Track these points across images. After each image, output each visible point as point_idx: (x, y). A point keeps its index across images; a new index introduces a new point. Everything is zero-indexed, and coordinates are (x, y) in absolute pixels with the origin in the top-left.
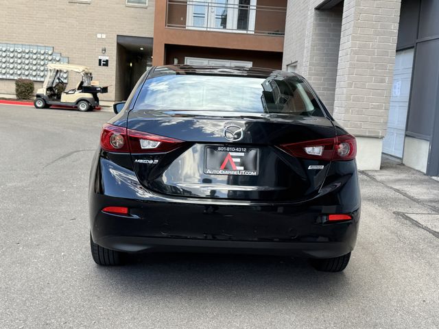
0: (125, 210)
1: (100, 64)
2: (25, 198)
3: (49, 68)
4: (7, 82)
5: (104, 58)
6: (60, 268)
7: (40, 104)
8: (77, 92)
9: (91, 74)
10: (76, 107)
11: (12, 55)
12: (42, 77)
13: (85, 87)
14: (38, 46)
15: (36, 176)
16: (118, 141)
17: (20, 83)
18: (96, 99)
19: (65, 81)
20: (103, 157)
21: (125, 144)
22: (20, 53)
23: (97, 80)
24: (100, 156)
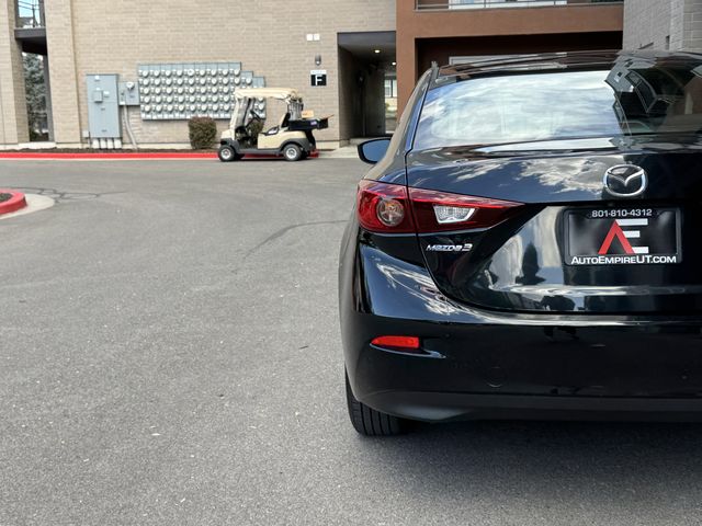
0: (414, 342)
1: (313, 84)
2: (222, 313)
3: (238, 96)
4: (175, 125)
5: (319, 72)
6: (297, 440)
7: (227, 155)
8: (282, 131)
9: (300, 100)
10: (282, 155)
11: (180, 81)
12: (227, 111)
13: (294, 122)
14: (217, 63)
15: (235, 272)
16: (392, 213)
17: (194, 125)
18: (311, 139)
19: (262, 115)
20: (363, 242)
21: (405, 218)
22: (191, 77)
23: (311, 109)
24: (359, 241)
